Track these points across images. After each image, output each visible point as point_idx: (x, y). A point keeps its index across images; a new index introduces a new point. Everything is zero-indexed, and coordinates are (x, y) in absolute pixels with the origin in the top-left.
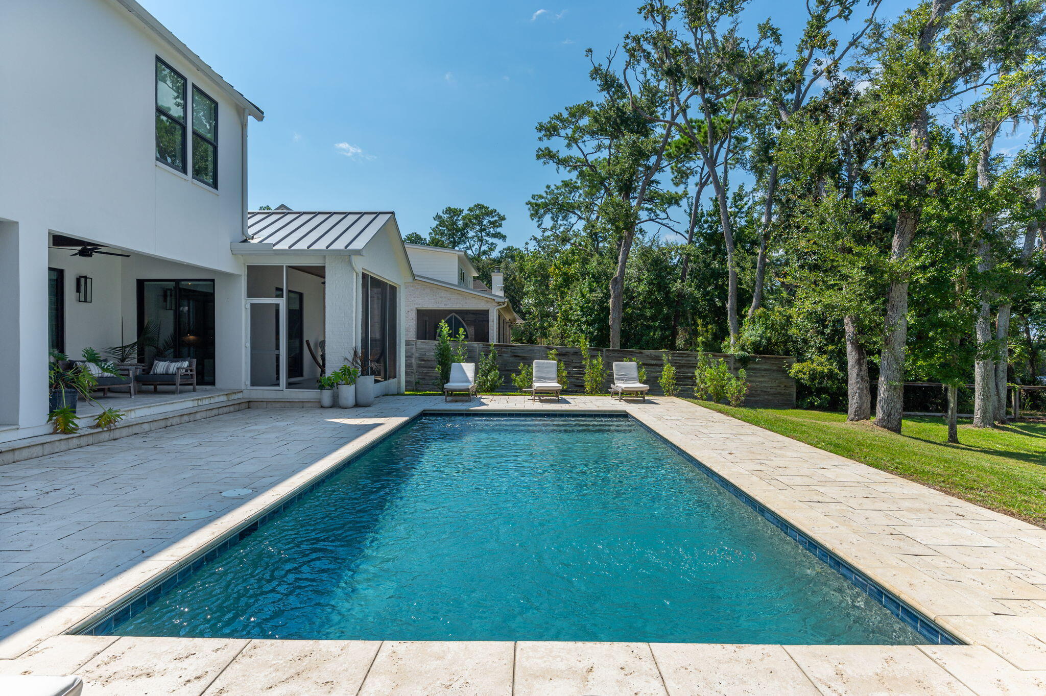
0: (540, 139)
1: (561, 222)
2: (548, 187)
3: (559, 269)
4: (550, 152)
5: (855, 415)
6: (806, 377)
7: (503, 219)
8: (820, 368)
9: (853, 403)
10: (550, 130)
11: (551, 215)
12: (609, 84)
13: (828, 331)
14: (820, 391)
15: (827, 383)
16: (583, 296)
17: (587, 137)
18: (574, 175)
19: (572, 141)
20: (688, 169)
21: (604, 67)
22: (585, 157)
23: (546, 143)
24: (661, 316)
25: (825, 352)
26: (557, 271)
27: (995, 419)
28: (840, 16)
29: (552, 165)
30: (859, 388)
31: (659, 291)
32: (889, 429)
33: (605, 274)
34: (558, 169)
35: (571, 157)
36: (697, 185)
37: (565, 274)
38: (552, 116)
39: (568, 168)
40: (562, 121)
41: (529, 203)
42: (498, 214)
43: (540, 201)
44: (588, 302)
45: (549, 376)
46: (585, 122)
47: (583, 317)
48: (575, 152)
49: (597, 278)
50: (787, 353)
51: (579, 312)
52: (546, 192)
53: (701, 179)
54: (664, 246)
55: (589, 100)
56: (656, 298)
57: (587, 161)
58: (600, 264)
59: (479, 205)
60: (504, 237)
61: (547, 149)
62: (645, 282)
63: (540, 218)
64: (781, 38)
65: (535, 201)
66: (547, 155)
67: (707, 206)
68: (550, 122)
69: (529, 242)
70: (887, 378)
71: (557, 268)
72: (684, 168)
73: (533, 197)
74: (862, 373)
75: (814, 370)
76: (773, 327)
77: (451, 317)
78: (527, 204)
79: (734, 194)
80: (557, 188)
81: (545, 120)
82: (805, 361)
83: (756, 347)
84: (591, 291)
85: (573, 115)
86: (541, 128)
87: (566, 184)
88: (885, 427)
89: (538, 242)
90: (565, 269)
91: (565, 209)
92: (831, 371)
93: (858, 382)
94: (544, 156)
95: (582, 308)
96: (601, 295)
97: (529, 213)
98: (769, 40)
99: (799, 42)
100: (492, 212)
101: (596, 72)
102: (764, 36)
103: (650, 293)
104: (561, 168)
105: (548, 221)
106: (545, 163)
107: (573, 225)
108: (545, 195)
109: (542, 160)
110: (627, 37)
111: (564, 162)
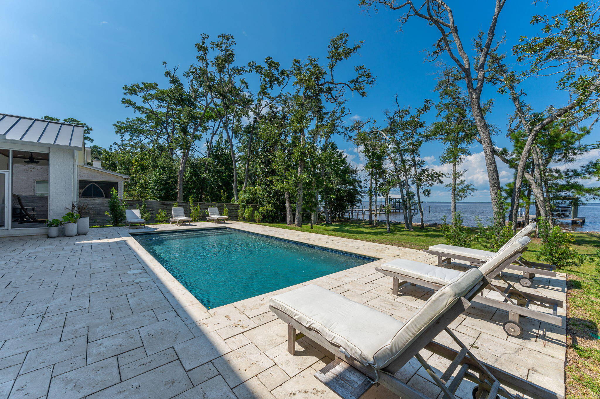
0: (125, 94)
1: (135, 138)
2: (128, 119)
3: (138, 162)
4: (130, 101)
5: (289, 223)
6: (265, 212)
7: (91, 129)
8: (269, 209)
9: (288, 219)
10: (132, 90)
11: (129, 133)
12: (174, 81)
13: (271, 196)
14: (269, 217)
15: (271, 214)
16: (156, 177)
17: (154, 100)
18: (143, 116)
19: (146, 100)
20: (208, 126)
21: (172, 72)
22: (152, 109)
23: (128, 97)
24: (196, 188)
25: (270, 203)
26: (136, 163)
28: (270, 87)
29: (131, 108)
30: (290, 215)
31: (195, 177)
33: (168, 167)
34: (135, 111)
35: (143, 107)
36: (211, 134)
37: (141, 165)
38: (133, 84)
39: (141, 112)
40: (139, 88)
41: (115, 125)
42: (87, 126)
43: (122, 125)
44: (158, 179)
45: (180, 214)
46: (153, 92)
47: (155, 187)
48: (146, 106)
49: (163, 168)
50: (257, 203)
51: (153, 184)
52: (127, 122)
53: (213, 132)
54: (196, 157)
55: (156, 83)
56: (194, 180)
57: (153, 111)
58: (164, 162)
59: (72, 119)
60: (92, 140)
61: (130, 100)
62: (188, 172)
63: (122, 134)
64: (248, 87)
65: (119, 125)
66: (130, 103)
67: (215, 143)
68: (132, 87)
69: (112, 145)
70: (298, 211)
71: (137, 161)
72: (206, 126)
73: (118, 122)
74: (291, 210)
75: (267, 209)
76: (252, 194)
77: (92, 185)
78: (113, 125)
79: (225, 140)
80: (134, 121)
81: (129, 85)
82: (264, 206)
83: (247, 201)
84: (160, 175)
85: (145, 86)
86: (126, 88)
87: (139, 119)
88: (298, 226)
89: (119, 146)
90: (141, 162)
91: (137, 132)
92: (272, 209)
93: (290, 212)
94: (127, 103)
95: (155, 182)
96: (166, 177)
97: (115, 130)
98: (244, 86)
99: (258, 92)
100: (82, 124)
101: (168, 73)
102: (243, 84)
103: (191, 177)
104: (137, 111)
105: (127, 136)
106: (127, 107)
107: (142, 141)
108: (126, 123)
109: (125, 105)
110: (191, 66)
111: (140, 109)
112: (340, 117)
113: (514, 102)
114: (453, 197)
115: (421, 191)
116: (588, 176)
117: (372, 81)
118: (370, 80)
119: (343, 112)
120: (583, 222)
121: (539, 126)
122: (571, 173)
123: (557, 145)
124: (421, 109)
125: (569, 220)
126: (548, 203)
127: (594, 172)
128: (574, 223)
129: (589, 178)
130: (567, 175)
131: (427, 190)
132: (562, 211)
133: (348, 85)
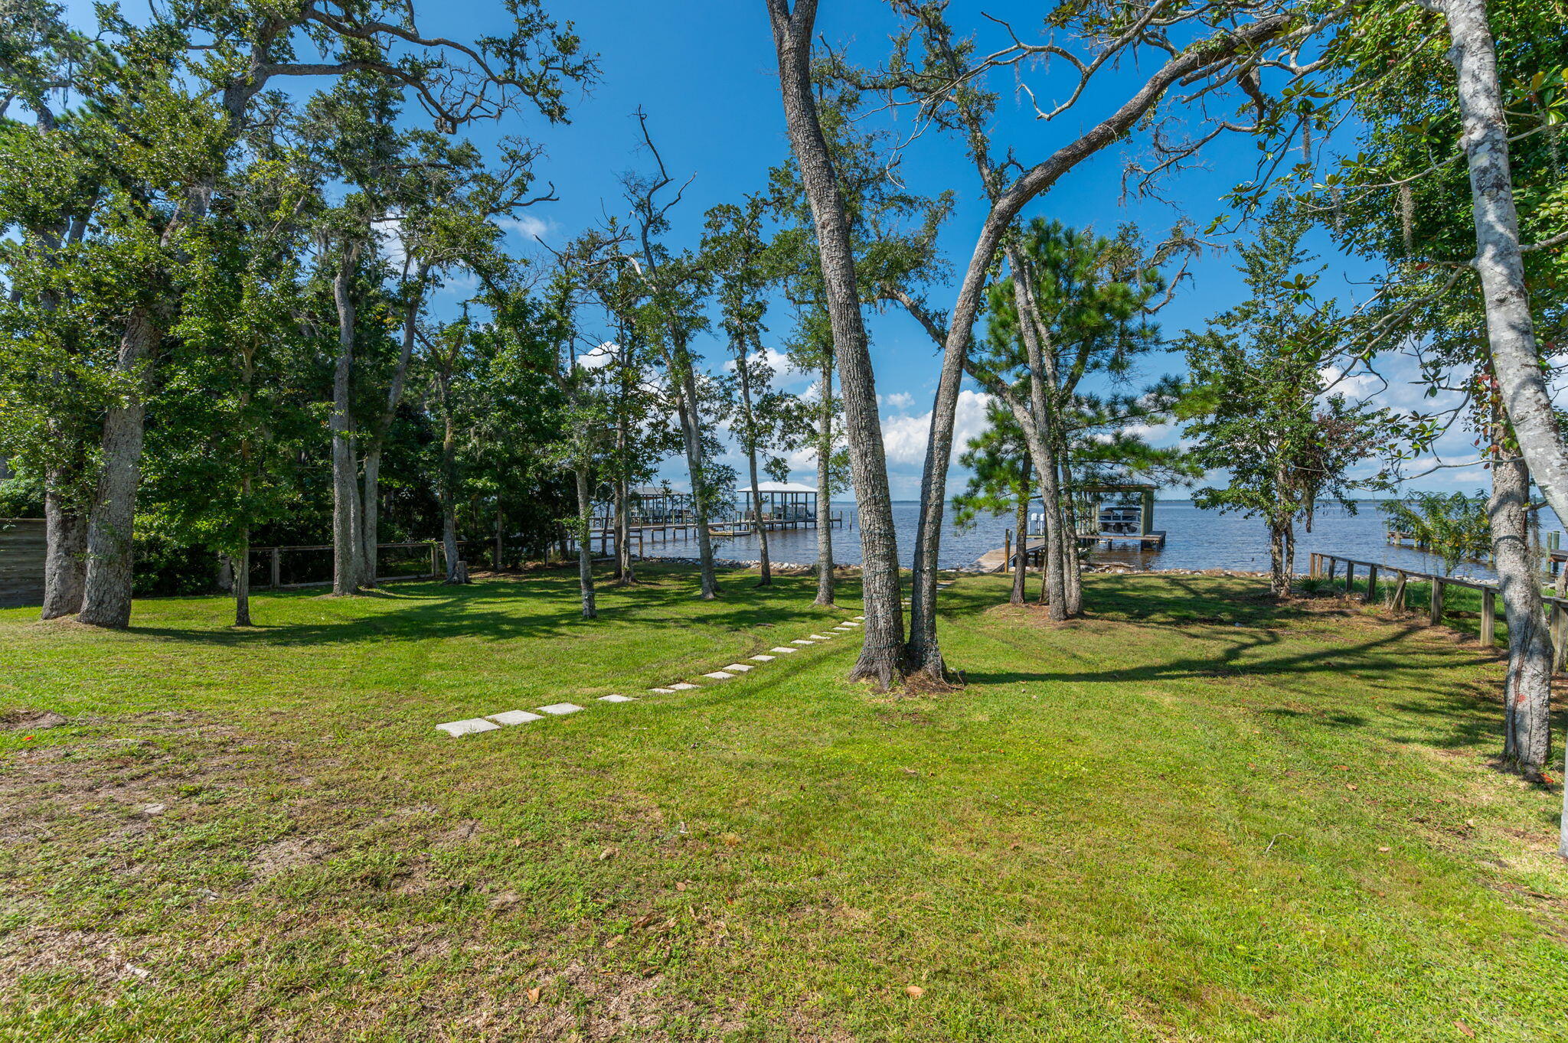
5: (52, 610)
9: (50, 592)
27: (361, 583)
30: (59, 567)
32: (98, 624)
74: (70, 543)
88: (91, 623)
93: (59, 557)
112: (512, 203)
113: (980, 168)
114: (822, 481)
115: (761, 464)
116: (1161, 416)
117: (583, 68)
118: (575, 60)
119: (523, 189)
120: (1162, 543)
121: (1010, 197)
122: (1123, 410)
123: (1089, 317)
124: (758, 198)
125: (1134, 540)
126: (1066, 498)
127: (1173, 406)
128: (1146, 545)
129: (1162, 422)
130: (1113, 412)
131: (777, 463)
132: (1125, 518)
133: (475, 55)
